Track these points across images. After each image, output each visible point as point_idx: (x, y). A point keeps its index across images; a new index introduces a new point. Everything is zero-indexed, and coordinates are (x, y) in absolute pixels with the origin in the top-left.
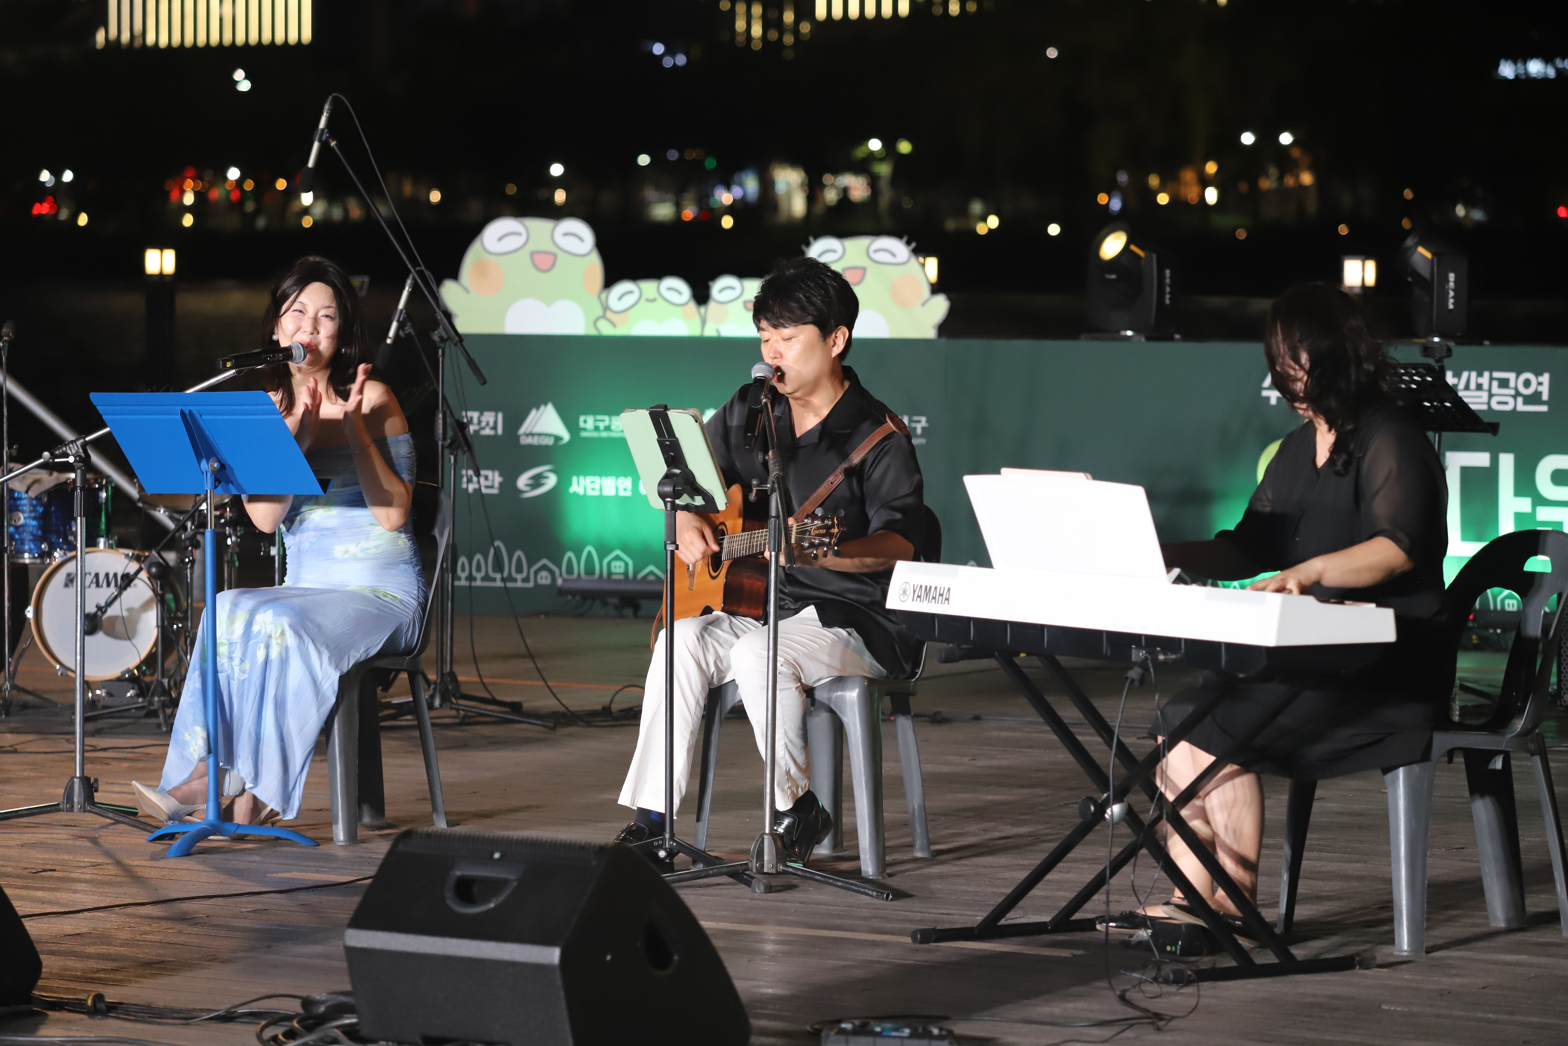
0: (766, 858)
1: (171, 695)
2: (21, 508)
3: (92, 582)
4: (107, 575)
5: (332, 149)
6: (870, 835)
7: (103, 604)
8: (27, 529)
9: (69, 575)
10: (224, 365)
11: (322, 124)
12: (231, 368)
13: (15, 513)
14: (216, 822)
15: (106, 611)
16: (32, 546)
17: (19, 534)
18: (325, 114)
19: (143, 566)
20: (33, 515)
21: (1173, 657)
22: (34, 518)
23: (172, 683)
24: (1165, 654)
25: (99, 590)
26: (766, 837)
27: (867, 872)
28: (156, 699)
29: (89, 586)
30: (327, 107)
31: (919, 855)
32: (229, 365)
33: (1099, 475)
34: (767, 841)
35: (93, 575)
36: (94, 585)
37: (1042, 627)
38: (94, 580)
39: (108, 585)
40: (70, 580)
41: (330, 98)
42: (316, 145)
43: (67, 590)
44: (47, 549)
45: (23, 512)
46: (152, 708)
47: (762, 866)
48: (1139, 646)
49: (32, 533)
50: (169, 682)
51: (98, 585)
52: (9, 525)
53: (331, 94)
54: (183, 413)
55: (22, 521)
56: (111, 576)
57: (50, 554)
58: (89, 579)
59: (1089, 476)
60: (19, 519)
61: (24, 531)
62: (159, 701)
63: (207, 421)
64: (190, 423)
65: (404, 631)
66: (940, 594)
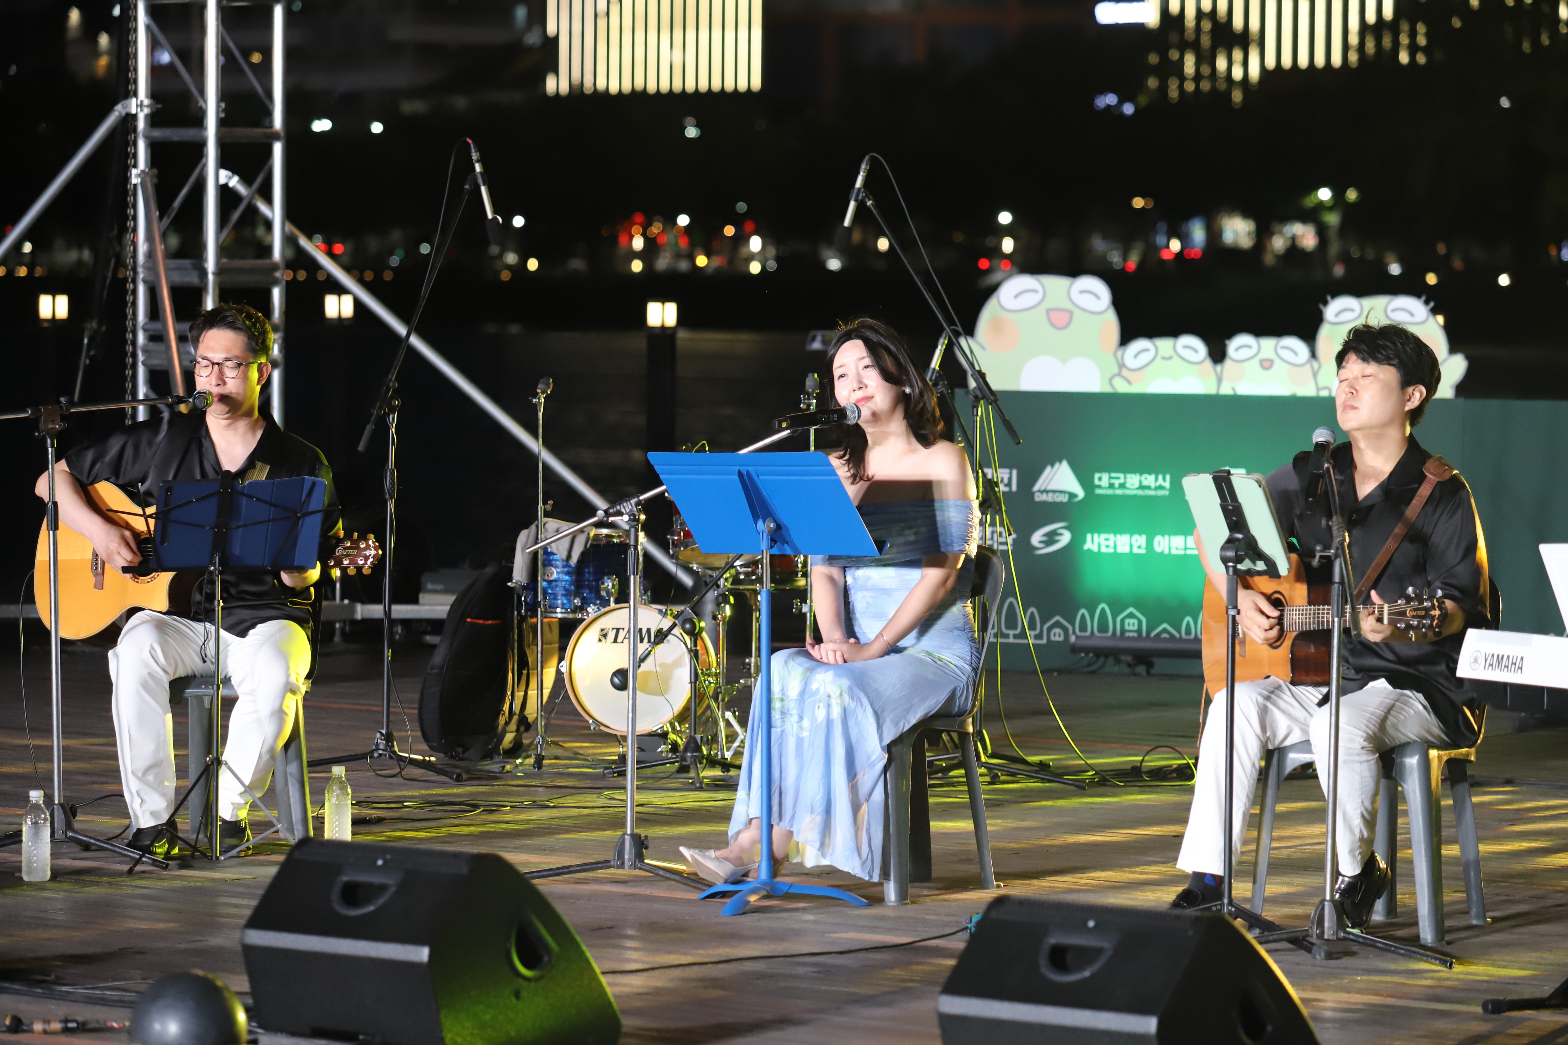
0: (1326, 924)
2: (554, 563)
6: (1429, 902)
8: (560, 584)
9: (603, 629)
10: (780, 426)
12: (786, 429)
13: (549, 568)
16: (565, 601)
17: (551, 589)
20: (566, 569)
22: (568, 573)
27: (1426, 939)
31: (1475, 922)
32: (784, 425)
40: (603, 634)
44: (580, 605)
45: (556, 567)
47: (1323, 932)
49: (565, 588)
52: (544, 580)
54: (738, 471)
55: (554, 576)
57: (583, 609)
60: (551, 574)
61: (557, 586)
64: (748, 483)
65: (958, 696)
66: (1512, 663)
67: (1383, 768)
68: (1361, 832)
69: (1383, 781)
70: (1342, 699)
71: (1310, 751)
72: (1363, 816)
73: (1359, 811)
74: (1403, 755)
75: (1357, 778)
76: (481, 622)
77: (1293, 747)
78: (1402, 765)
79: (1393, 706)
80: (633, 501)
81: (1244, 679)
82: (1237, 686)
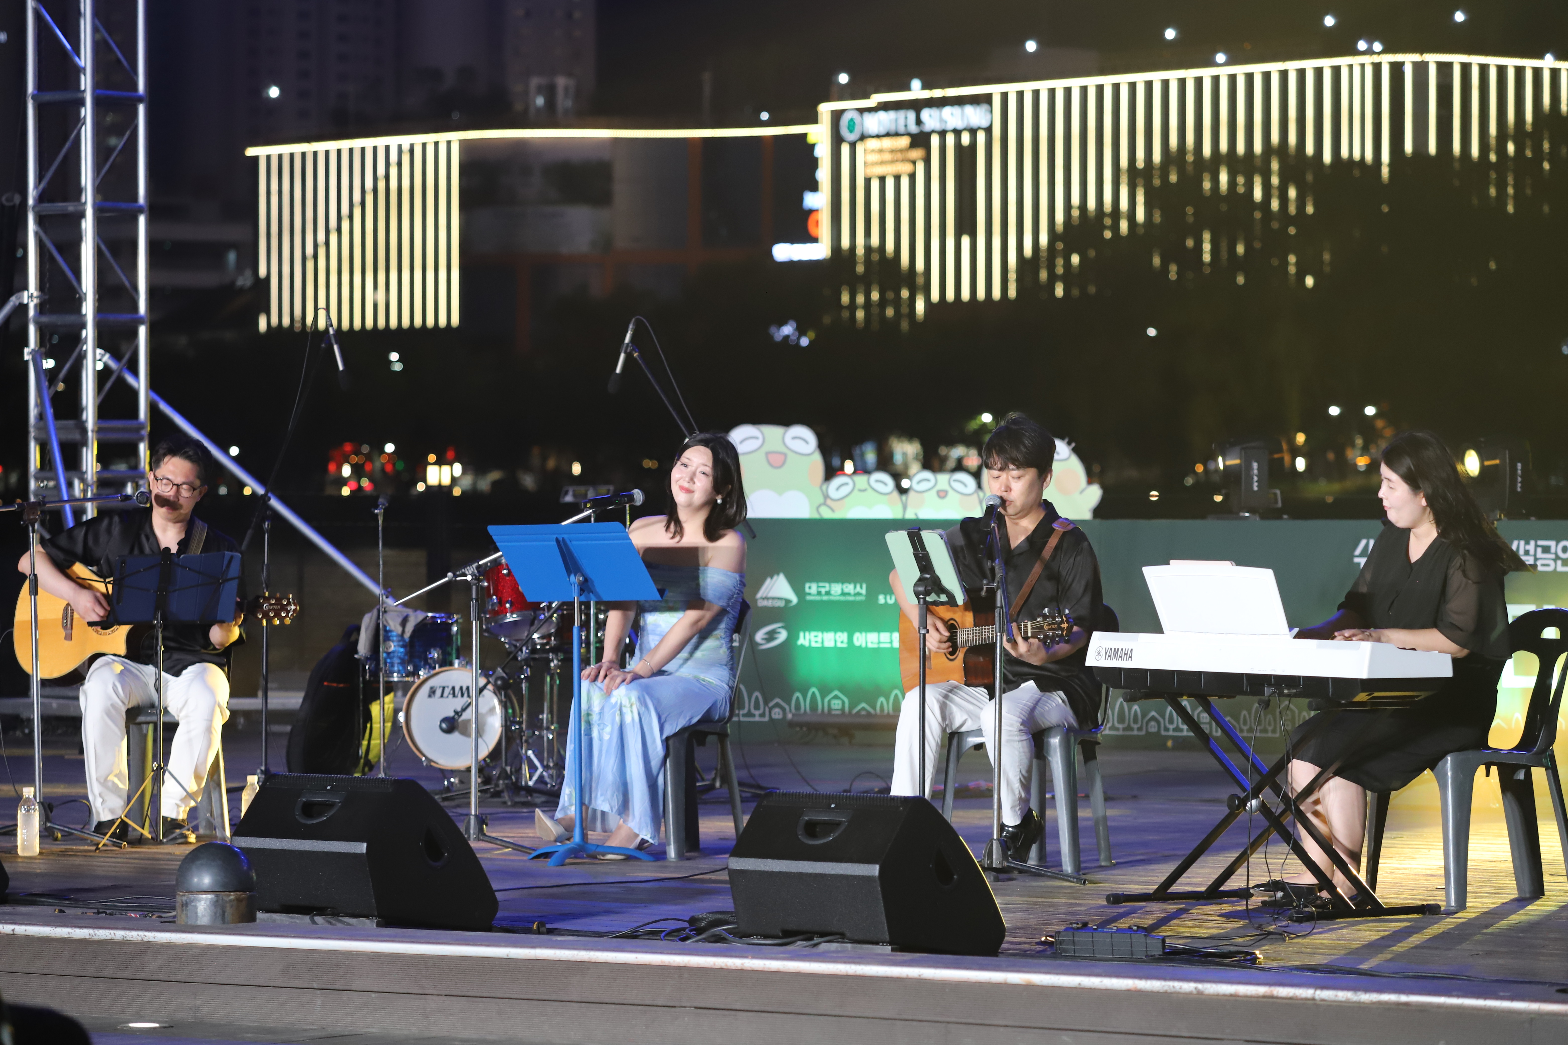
0: (994, 857)
1: (512, 779)
2: (391, 638)
3: (449, 693)
4: (461, 688)
5: (635, 359)
6: (1069, 843)
7: (459, 709)
8: (396, 654)
9: (432, 688)
10: (585, 506)
11: (627, 339)
12: (590, 508)
13: (387, 643)
14: (581, 843)
15: (461, 715)
16: (401, 668)
17: (390, 658)
18: (629, 332)
19: (490, 679)
20: (401, 643)
21: (1295, 691)
22: (403, 646)
23: (513, 770)
24: (1289, 689)
25: (455, 699)
26: (994, 841)
27: (1067, 871)
28: (501, 782)
29: (448, 697)
30: (631, 326)
31: (1103, 864)
32: (588, 505)
33: (1240, 562)
34: (995, 844)
35: (450, 688)
36: (451, 696)
37: (1199, 673)
38: (452, 692)
39: (462, 695)
40: (432, 692)
41: (633, 320)
42: (622, 356)
43: (431, 700)
44: (412, 670)
45: (393, 641)
46: (498, 789)
47: (992, 862)
48: (1270, 685)
49: (400, 658)
50: (511, 769)
51: (454, 695)
52: (384, 652)
53: (634, 317)
54: (557, 540)
55: (392, 648)
56: (464, 689)
57: (415, 673)
58: (447, 691)
59: (1233, 563)
60: (390, 647)
61: (394, 657)
62: (503, 784)
63: (575, 545)
64: (563, 548)
65: (719, 706)
66: (1125, 654)
67: (1035, 746)
68: (1020, 793)
69: (1035, 761)
70: (1004, 696)
71: (982, 736)
72: (1021, 781)
73: (1018, 778)
74: (1049, 737)
75: (1017, 753)
76: (335, 685)
77: (970, 733)
78: (1048, 744)
79: (1040, 699)
80: (475, 565)
81: (932, 683)
82: (927, 687)
